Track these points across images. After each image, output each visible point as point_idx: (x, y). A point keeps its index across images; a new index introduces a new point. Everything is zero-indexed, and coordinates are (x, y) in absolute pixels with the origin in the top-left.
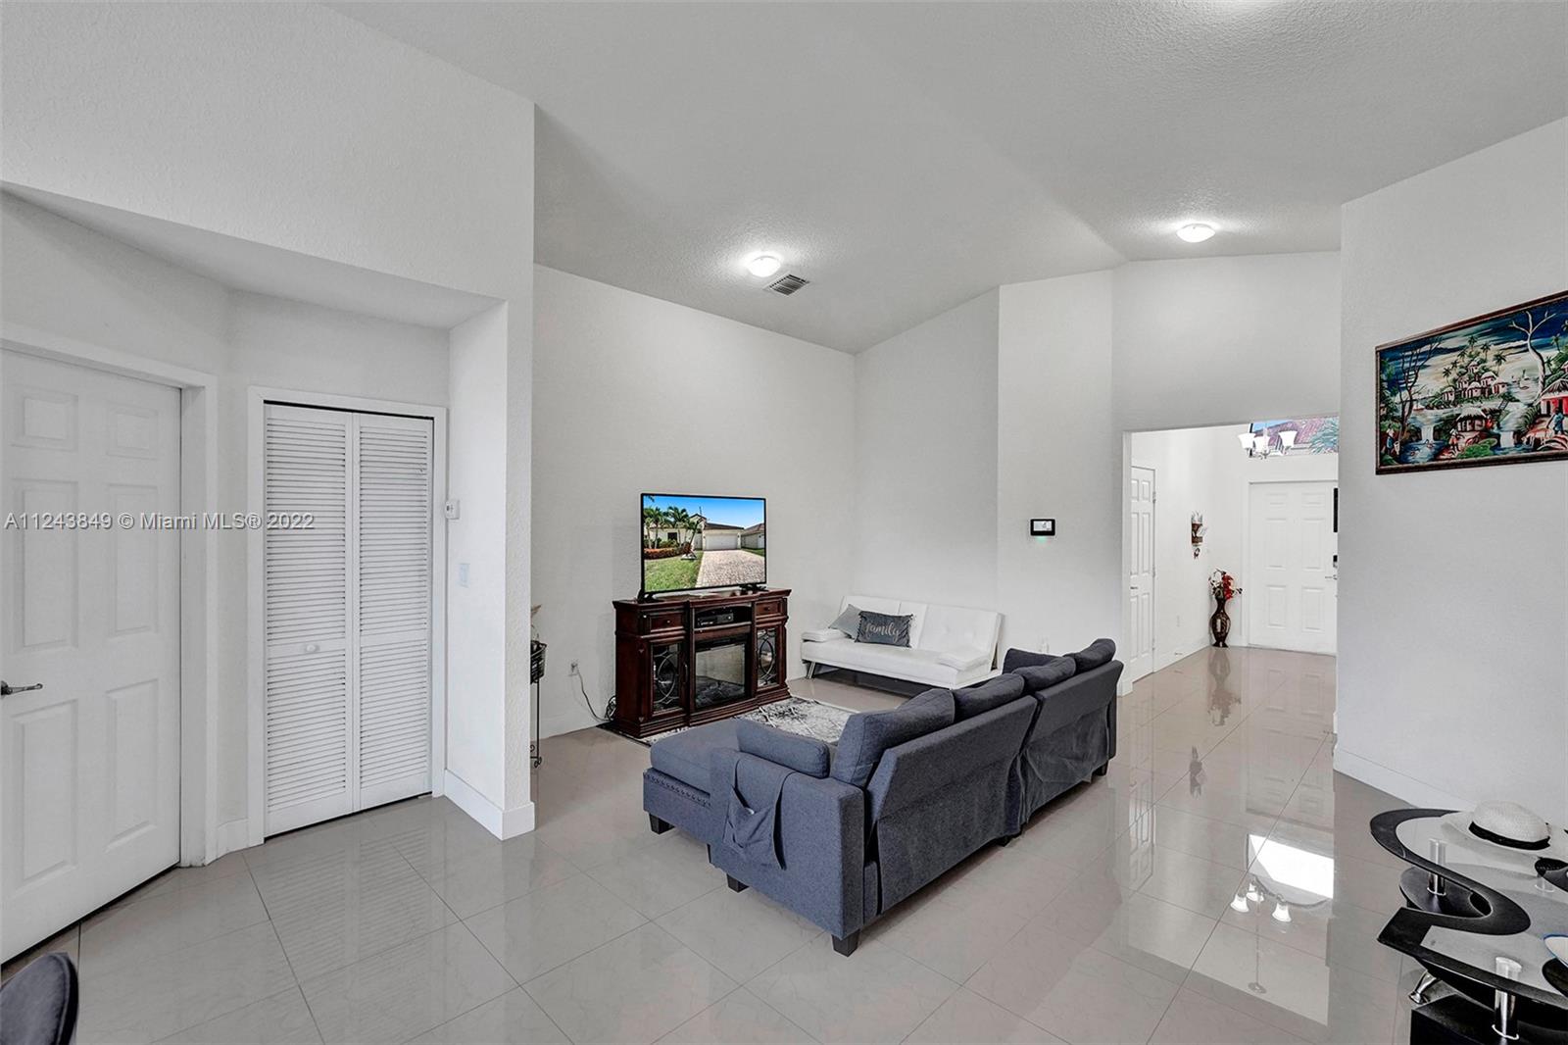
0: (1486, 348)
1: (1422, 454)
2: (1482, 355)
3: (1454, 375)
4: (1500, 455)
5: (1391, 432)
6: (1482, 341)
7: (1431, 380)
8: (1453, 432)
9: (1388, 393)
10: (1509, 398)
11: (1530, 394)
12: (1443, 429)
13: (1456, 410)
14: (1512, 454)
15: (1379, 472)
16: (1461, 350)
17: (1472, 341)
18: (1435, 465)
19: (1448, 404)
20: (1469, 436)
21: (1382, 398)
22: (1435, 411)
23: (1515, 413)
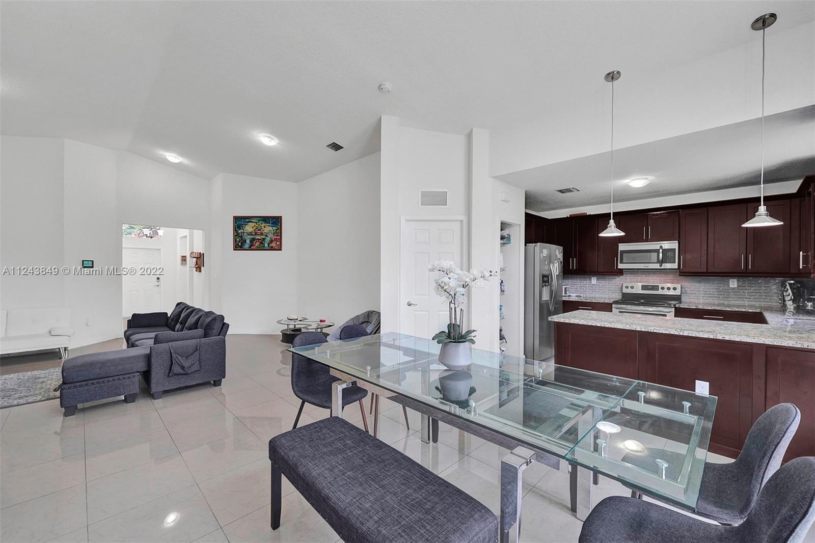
0: (262, 224)
1: (247, 246)
2: (261, 225)
3: (254, 228)
4: (265, 248)
5: (238, 240)
6: (261, 222)
7: (249, 228)
8: (254, 242)
9: (237, 229)
10: (266, 236)
11: (271, 236)
12: (252, 240)
13: (255, 237)
14: (267, 248)
15: (234, 250)
16: (256, 223)
17: (259, 221)
18: (250, 249)
19: (253, 235)
20: (258, 243)
21: (235, 230)
22: (250, 236)
23: (268, 239)
